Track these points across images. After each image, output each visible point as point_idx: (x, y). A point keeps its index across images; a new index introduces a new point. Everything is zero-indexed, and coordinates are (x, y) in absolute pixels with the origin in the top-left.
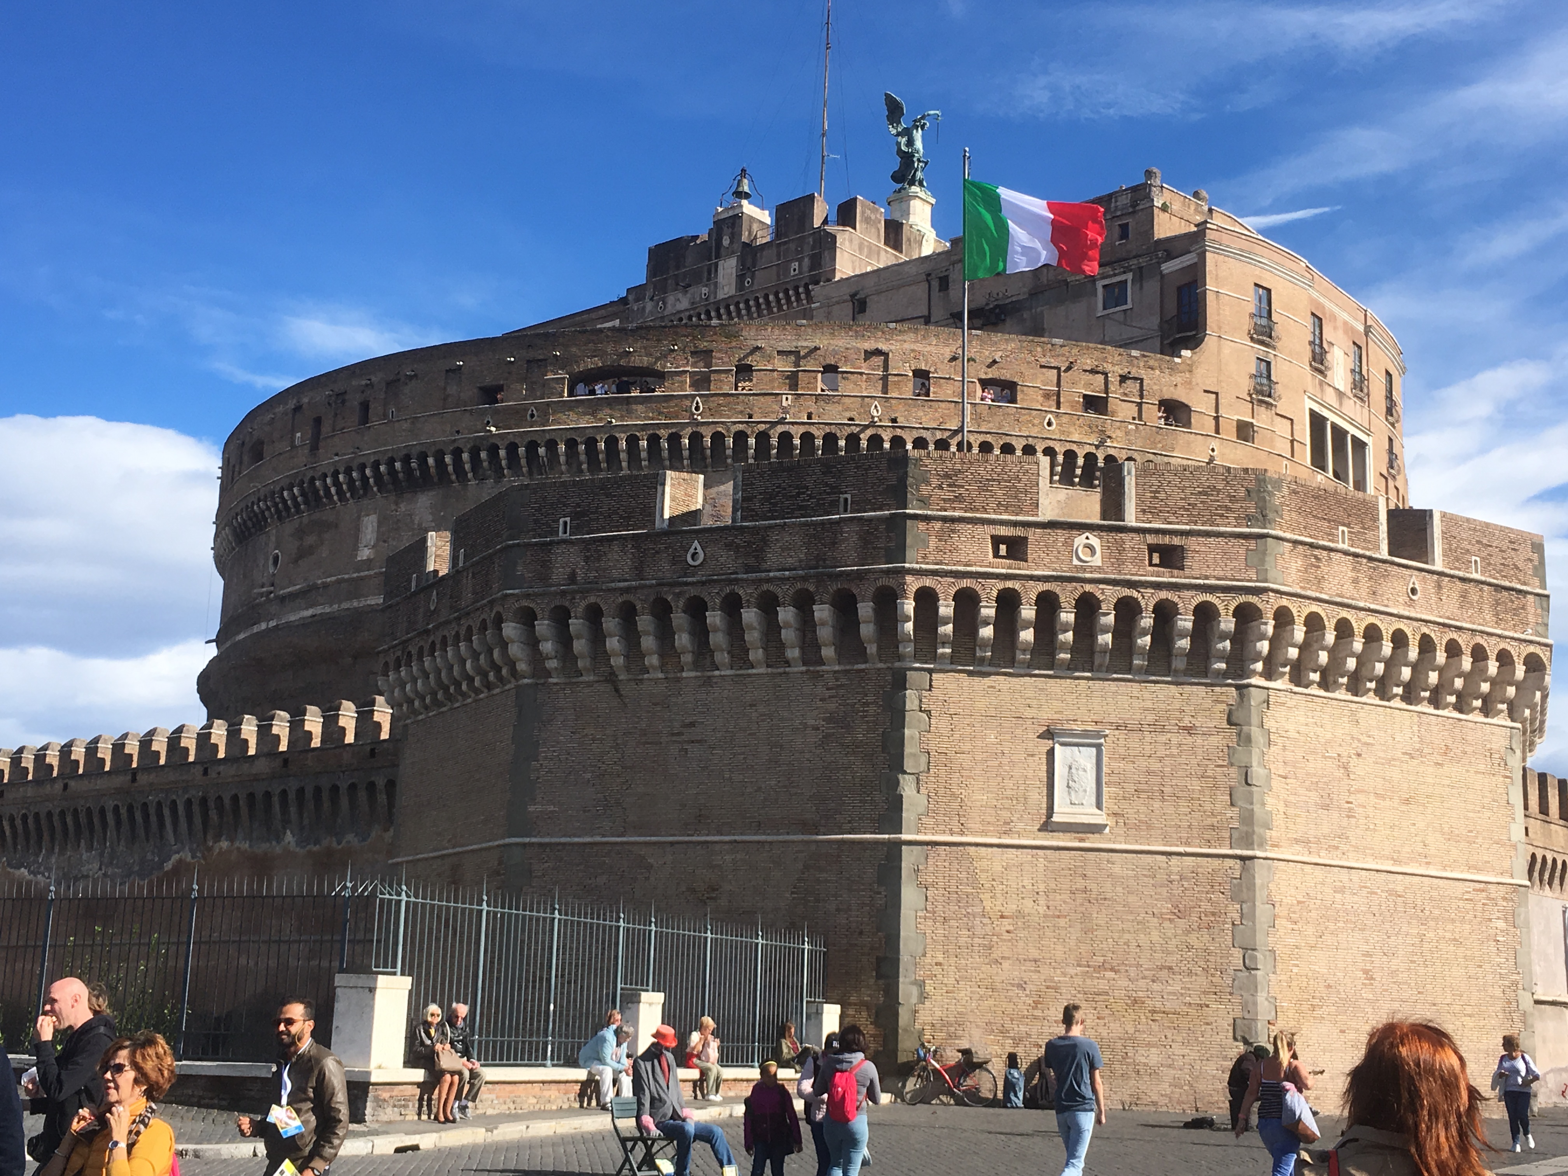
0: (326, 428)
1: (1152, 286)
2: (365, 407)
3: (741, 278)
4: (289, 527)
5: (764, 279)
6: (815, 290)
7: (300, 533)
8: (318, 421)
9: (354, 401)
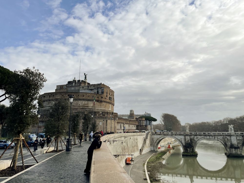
0: (51, 96)
1: (101, 90)
2: (54, 95)
3: (75, 84)
4: (47, 102)
5: (76, 85)
6: (80, 86)
7: (48, 102)
8: (50, 96)
9: (53, 95)
